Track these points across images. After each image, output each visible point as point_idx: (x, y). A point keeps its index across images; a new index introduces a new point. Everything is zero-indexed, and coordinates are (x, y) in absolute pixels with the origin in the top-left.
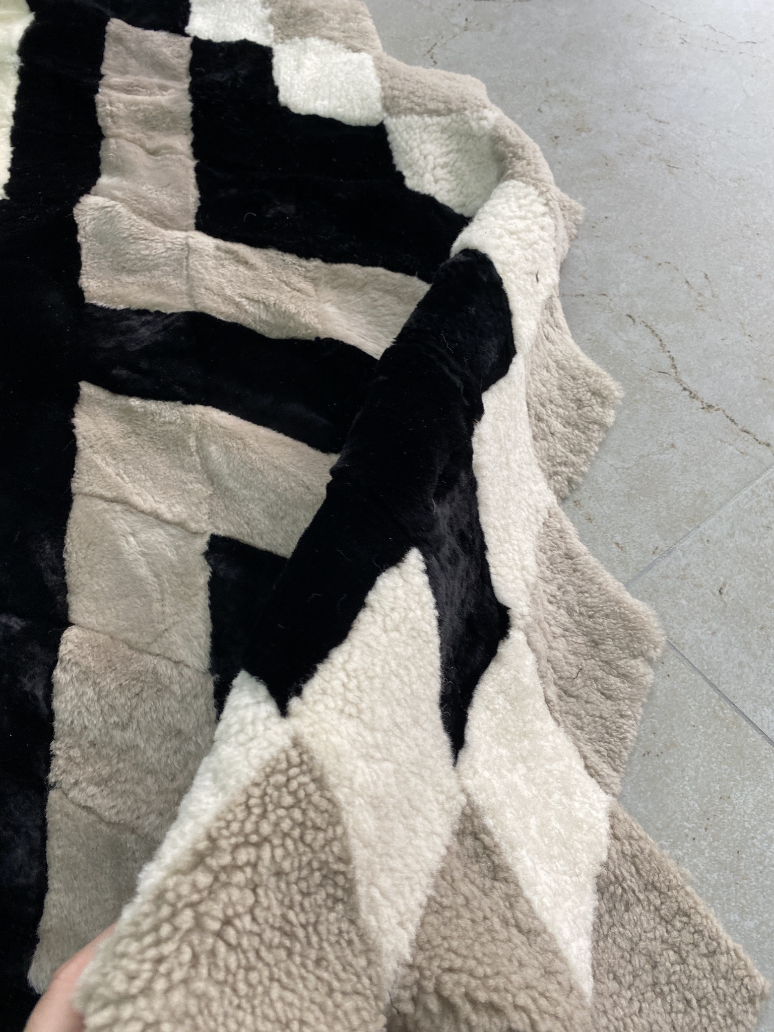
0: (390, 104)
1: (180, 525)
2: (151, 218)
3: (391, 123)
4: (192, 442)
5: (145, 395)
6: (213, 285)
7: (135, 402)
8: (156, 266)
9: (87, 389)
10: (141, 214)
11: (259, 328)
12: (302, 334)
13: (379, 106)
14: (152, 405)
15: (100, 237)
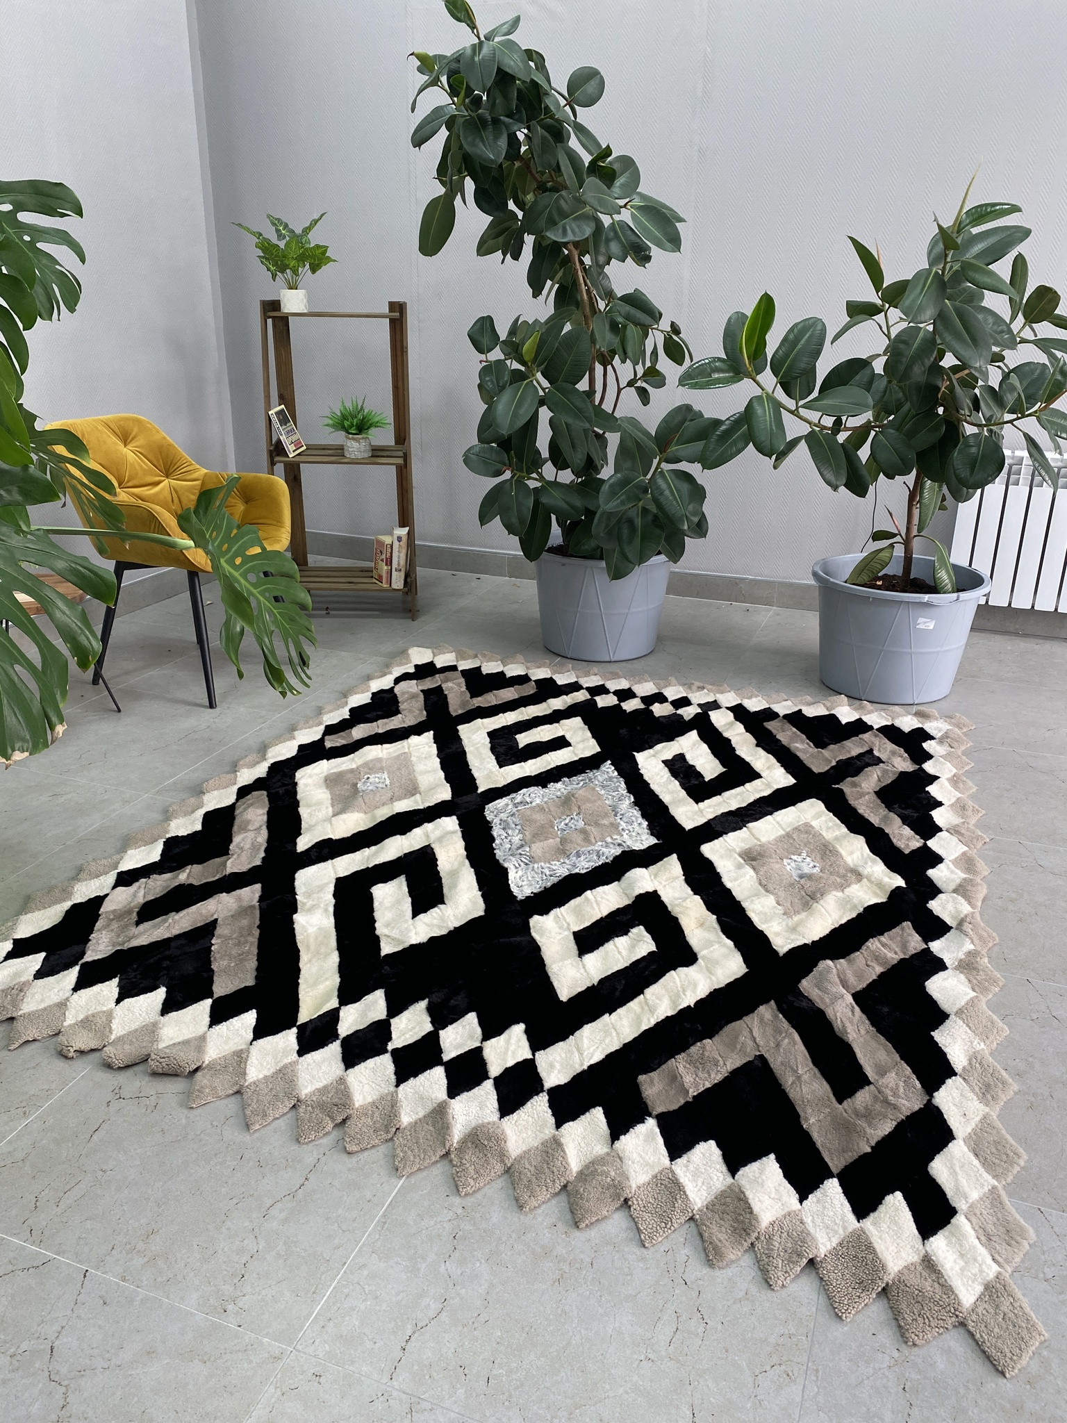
0: (959, 1013)
1: (758, 1046)
2: (841, 981)
3: (952, 1017)
4: (783, 1035)
5: (784, 1016)
6: (836, 1009)
7: (781, 1016)
8: (828, 994)
9: (772, 1002)
10: (839, 977)
11: (836, 1028)
12: (845, 1038)
13: (955, 1010)
14: (784, 1020)
15: (821, 973)
